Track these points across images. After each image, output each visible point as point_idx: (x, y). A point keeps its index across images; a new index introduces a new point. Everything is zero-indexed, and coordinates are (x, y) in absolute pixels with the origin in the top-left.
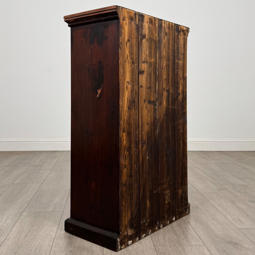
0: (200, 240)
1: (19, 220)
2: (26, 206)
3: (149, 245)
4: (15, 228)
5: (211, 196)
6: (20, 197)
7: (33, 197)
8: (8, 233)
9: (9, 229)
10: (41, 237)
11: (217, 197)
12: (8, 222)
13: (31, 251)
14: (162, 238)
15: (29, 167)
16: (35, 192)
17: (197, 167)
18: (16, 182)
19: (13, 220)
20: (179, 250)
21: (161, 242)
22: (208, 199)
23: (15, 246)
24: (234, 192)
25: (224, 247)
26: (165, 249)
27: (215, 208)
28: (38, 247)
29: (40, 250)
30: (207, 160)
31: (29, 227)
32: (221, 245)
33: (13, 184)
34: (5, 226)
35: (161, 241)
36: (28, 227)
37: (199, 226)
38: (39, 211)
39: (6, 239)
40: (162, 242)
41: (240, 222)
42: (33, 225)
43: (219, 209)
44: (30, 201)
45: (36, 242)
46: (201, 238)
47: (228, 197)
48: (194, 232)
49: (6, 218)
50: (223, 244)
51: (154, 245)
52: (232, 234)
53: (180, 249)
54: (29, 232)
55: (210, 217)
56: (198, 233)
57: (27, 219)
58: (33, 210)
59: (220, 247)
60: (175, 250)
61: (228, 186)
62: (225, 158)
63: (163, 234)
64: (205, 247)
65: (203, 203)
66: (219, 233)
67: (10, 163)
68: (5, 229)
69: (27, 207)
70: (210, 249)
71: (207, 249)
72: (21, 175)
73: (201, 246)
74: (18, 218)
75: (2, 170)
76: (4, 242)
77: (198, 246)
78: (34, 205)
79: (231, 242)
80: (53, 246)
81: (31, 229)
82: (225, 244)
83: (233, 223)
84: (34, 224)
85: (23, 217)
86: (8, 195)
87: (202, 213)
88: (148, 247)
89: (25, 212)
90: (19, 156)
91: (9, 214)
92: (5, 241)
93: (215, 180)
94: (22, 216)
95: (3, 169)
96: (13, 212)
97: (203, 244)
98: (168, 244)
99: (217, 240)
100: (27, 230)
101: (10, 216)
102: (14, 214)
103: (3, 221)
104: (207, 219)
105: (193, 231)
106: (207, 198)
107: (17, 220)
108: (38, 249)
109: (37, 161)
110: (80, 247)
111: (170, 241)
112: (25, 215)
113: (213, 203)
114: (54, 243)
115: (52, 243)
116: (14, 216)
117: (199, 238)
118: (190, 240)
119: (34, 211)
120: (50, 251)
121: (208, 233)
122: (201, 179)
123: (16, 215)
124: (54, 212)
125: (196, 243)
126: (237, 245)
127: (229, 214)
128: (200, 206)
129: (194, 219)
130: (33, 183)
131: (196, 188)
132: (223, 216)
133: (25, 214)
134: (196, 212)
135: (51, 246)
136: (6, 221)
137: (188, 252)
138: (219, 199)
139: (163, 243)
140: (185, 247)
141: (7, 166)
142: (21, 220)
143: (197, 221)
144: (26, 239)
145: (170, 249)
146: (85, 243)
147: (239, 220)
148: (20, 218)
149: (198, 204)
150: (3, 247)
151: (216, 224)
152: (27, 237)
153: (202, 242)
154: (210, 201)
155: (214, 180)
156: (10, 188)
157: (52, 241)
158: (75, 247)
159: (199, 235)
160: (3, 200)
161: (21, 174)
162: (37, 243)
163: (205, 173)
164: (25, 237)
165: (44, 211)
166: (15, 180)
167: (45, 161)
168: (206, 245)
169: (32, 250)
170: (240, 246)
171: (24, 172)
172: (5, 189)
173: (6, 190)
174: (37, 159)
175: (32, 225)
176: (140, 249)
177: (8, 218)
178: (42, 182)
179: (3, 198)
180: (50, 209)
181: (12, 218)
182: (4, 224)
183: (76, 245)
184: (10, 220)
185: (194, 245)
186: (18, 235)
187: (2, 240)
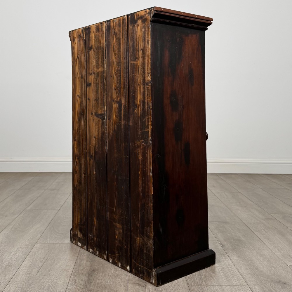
0: (242, 278)
1: (31, 253)
2: (39, 236)
3: (182, 284)
4: (26, 262)
5: (257, 226)
6: (33, 226)
7: (47, 226)
8: (18, 268)
9: (19, 263)
10: (56, 272)
11: (264, 229)
13: (44, 289)
15: (44, 191)
16: (50, 220)
17: (241, 193)
18: (28, 209)
19: (23, 253)
20: (217, 290)
21: (196, 281)
22: (253, 231)
23: (25, 284)
24: (283, 222)
25: (271, 288)
26: (200, 289)
27: (261, 241)
28: (52, 285)
29: (54, 288)
30: (253, 184)
32: (267, 284)
33: (25, 210)
34: (14, 259)
35: (197, 279)
36: (41, 261)
37: (242, 262)
38: (54, 243)
39: (15, 275)
41: (290, 258)
42: (47, 259)
43: (266, 243)
44: (44, 230)
45: (50, 279)
46: (244, 276)
47: (277, 229)
48: (235, 269)
49: (15, 250)
50: (269, 284)
51: (188, 284)
52: (280, 271)
53: (219, 289)
54: (42, 267)
55: (255, 251)
56: (240, 271)
57: (40, 252)
58: (48, 241)
59: (265, 286)
60: (212, 290)
61: (276, 215)
62: (274, 182)
64: (248, 287)
65: (247, 235)
66: (265, 271)
67: (23, 186)
68: (14, 262)
69: (41, 238)
70: (254, 289)
71: (250, 290)
72: (35, 200)
73: (243, 285)
74: (30, 250)
75: (12, 194)
76: (13, 278)
77: (239, 286)
78: (49, 235)
79: (279, 282)
80: (69, 284)
81: (45, 263)
82: (272, 283)
83: (282, 259)
84: (49, 258)
86: (18, 224)
87: (245, 246)
88: (180, 287)
89: (38, 243)
90: (33, 177)
91: (19, 246)
92: (14, 277)
93: (262, 209)
94: (34, 249)
95: (14, 193)
96: (24, 243)
97: (245, 284)
98: (204, 283)
99: (262, 278)
100: (39, 265)
101: (21, 248)
102: (25, 245)
103: (12, 254)
104: (251, 254)
105: (234, 267)
106: (252, 229)
107: (28, 252)
108: (52, 287)
109: (53, 183)
110: (101, 286)
111: (206, 280)
112: (37, 247)
113: (259, 235)
114: (71, 280)
115: (68, 280)
116: (25, 248)
117: (241, 277)
118: (230, 279)
119: (48, 243)
120: (65, 290)
121: (252, 270)
122: (245, 206)
123: (28, 247)
125: (237, 282)
126: (286, 286)
127: (278, 248)
128: (243, 239)
129: (236, 254)
130: (48, 210)
131: (239, 217)
132: (270, 250)
133: (38, 245)
134: (239, 246)
135: (67, 283)
136: (16, 254)
138: (266, 231)
139: (198, 282)
140: (224, 286)
141: (19, 190)
142: (33, 253)
143: (239, 257)
144: (38, 275)
145: (206, 289)
146: (107, 280)
147: (290, 255)
148: (32, 250)
149: (241, 236)
151: (261, 260)
152: (40, 273)
153: (244, 281)
154: (255, 232)
155: (261, 207)
156: (22, 215)
157: (69, 278)
158: (95, 286)
159: (242, 272)
160: (13, 230)
163: (250, 200)
164: (37, 272)
165: (60, 243)
166: (27, 206)
167: (63, 184)
168: (249, 284)
169: (45, 288)
170: (290, 286)
171: (38, 197)
172: (16, 216)
173: (17, 218)
174: (53, 182)
175: (45, 258)
176: (171, 289)
177: (18, 250)
178: (59, 209)
179: (13, 227)
180: (67, 241)
181: (22, 250)
182: (13, 257)
183: (97, 283)
184: (21, 253)
185: (235, 285)
186: (29, 270)
187: (11, 276)
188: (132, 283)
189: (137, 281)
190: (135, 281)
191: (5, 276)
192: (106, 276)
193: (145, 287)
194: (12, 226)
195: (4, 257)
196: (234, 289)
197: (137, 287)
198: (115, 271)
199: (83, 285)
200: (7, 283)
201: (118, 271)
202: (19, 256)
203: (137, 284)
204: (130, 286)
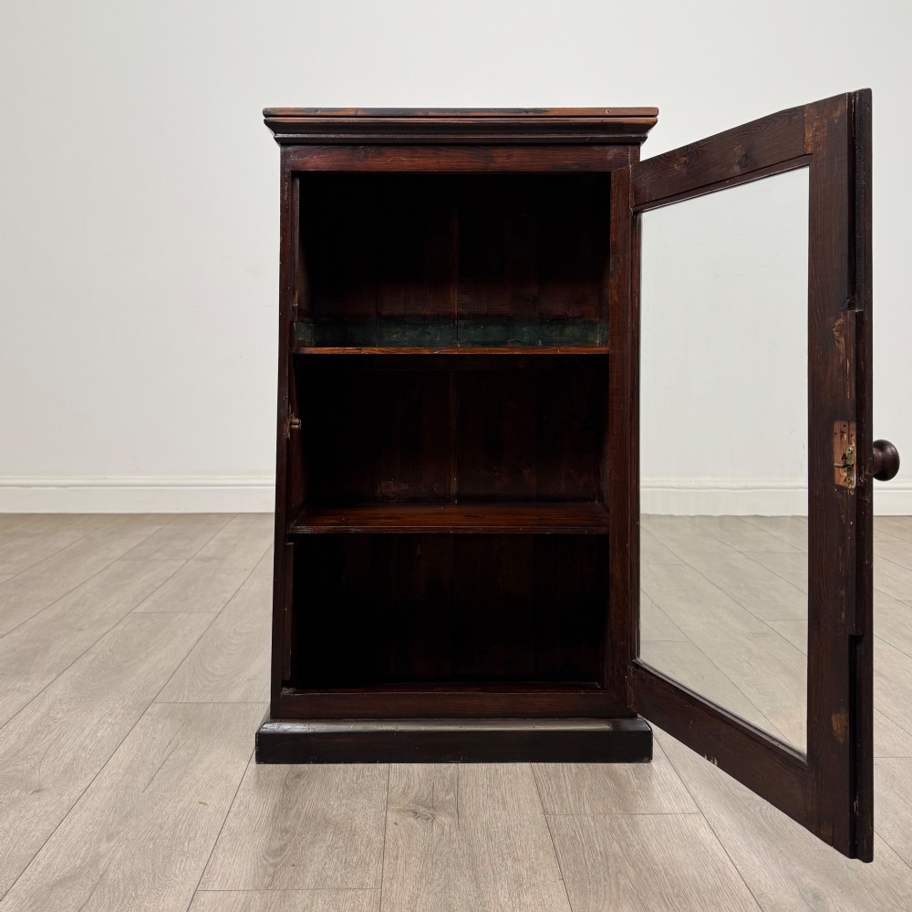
0: (688, 795)
1: (137, 728)
2: (162, 683)
3: (529, 812)
4: (120, 754)
5: (730, 654)
6: (147, 656)
7: (185, 655)
8: (97, 770)
9: (101, 757)
10: (197, 783)
11: (747, 659)
12: (99, 734)
13: (161, 828)
14: (569, 788)
15: (184, 562)
16: (195, 639)
17: (690, 566)
18: (140, 609)
19: (116, 728)
20: (620, 826)
21: (567, 801)
22: (718, 665)
23: (112, 814)
25: (762, 821)
26: (576, 826)
28: (184, 818)
29: (190, 825)
31: (165, 750)
32: (753, 812)
33: (130, 615)
34: (89, 747)
35: (568, 796)
36: (161, 750)
38: (201, 701)
39: (89, 789)
40: (571, 800)
42: (178, 744)
44: (175, 668)
45: (180, 801)
46: (691, 787)
47: (780, 661)
49: (96, 721)
50: (758, 809)
51: (545, 812)
53: (625, 826)
54: (163, 767)
56: (683, 774)
57: (160, 726)
58: (183, 698)
59: (747, 817)
60: (609, 827)
61: (780, 622)
63: (576, 774)
64: (703, 819)
65: (702, 677)
67: (131, 551)
68: (88, 756)
69: (165, 688)
70: (716, 823)
71: (706, 826)
72: (158, 588)
73: (689, 814)
74: (134, 721)
75: (101, 571)
76: (81, 800)
77: (680, 816)
78: (187, 680)
80: (230, 814)
81: (171, 757)
82: (765, 807)
84: (181, 743)
85: (150, 718)
86: (110, 651)
88: (525, 818)
89: (156, 703)
90: (158, 527)
91: (107, 711)
92: (84, 796)
93: (742, 606)
94: (144, 717)
95: (106, 568)
96: (120, 702)
97: (695, 810)
98: (587, 806)
99: (739, 795)
100: (156, 762)
101: (110, 715)
102: (123, 708)
103: (86, 732)
106: (716, 661)
107: (129, 728)
108: (184, 821)
109: (212, 542)
110: (316, 818)
111: (594, 799)
112: (154, 713)
113: (734, 676)
114: (237, 801)
115: (229, 803)
116: (120, 716)
117: (684, 790)
118: (655, 795)
119: (185, 700)
120: (219, 830)
123: (129, 714)
124: (246, 703)
125: (674, 803)
130: (190, 613)
131: (682, 629)
133: (155, 709)
135: (226, 812)
136: (96, 732)
137: (648, 834)
138: (753, 664)
139: (572, 805)
140: (640, 817)
141: (119, 559)
142: (141, 728)
144: (150, 789)
145: (592, 824)
146: (332, 803)
148: (140, 721)
150: (76, 817)
152: (155, 783)
153: (692, 801)
154: (723, 670)
156: (120, 627)
157: (231, 797)
158: (299, 818)
159: (687, 779)
160: (94, 666)
161: (160, 584)
162: (181, 805)
163: (712, 583)
164: (147, 782)
165: (215, 701)
166: (136, 604)
167: (235, 545)
168: (704, 811)
169: (166, 827)
171: (169, 578)
172: (107, 629)
173: (108, 634)
174: (211, 539)
175: (172, 744)
176: (499, 824)
177: (101, 722)
178: (219, 610)
179: (94, 659)
180: (235, 695)
181: (113, 722)
182: (88, 741)
183: (304, 811)
184: (109, 729)
185: (667, 812)
186: (127, 776)
187: (76, 794)
188: (399, 811)
189: (411, 805)
190: (406, 803)
191: (61, 795)
192: (330, 791)
193: (430, 820)
194: (92, 657)
195: (63, 740)
196: (665, 825)
197: (411, 820)
198: (355, 778)
199: (268, 817)
200: (66, 812)
201: (363, 777)
202: (103, 737)
203: (411, 813)
204: (392, 817)
